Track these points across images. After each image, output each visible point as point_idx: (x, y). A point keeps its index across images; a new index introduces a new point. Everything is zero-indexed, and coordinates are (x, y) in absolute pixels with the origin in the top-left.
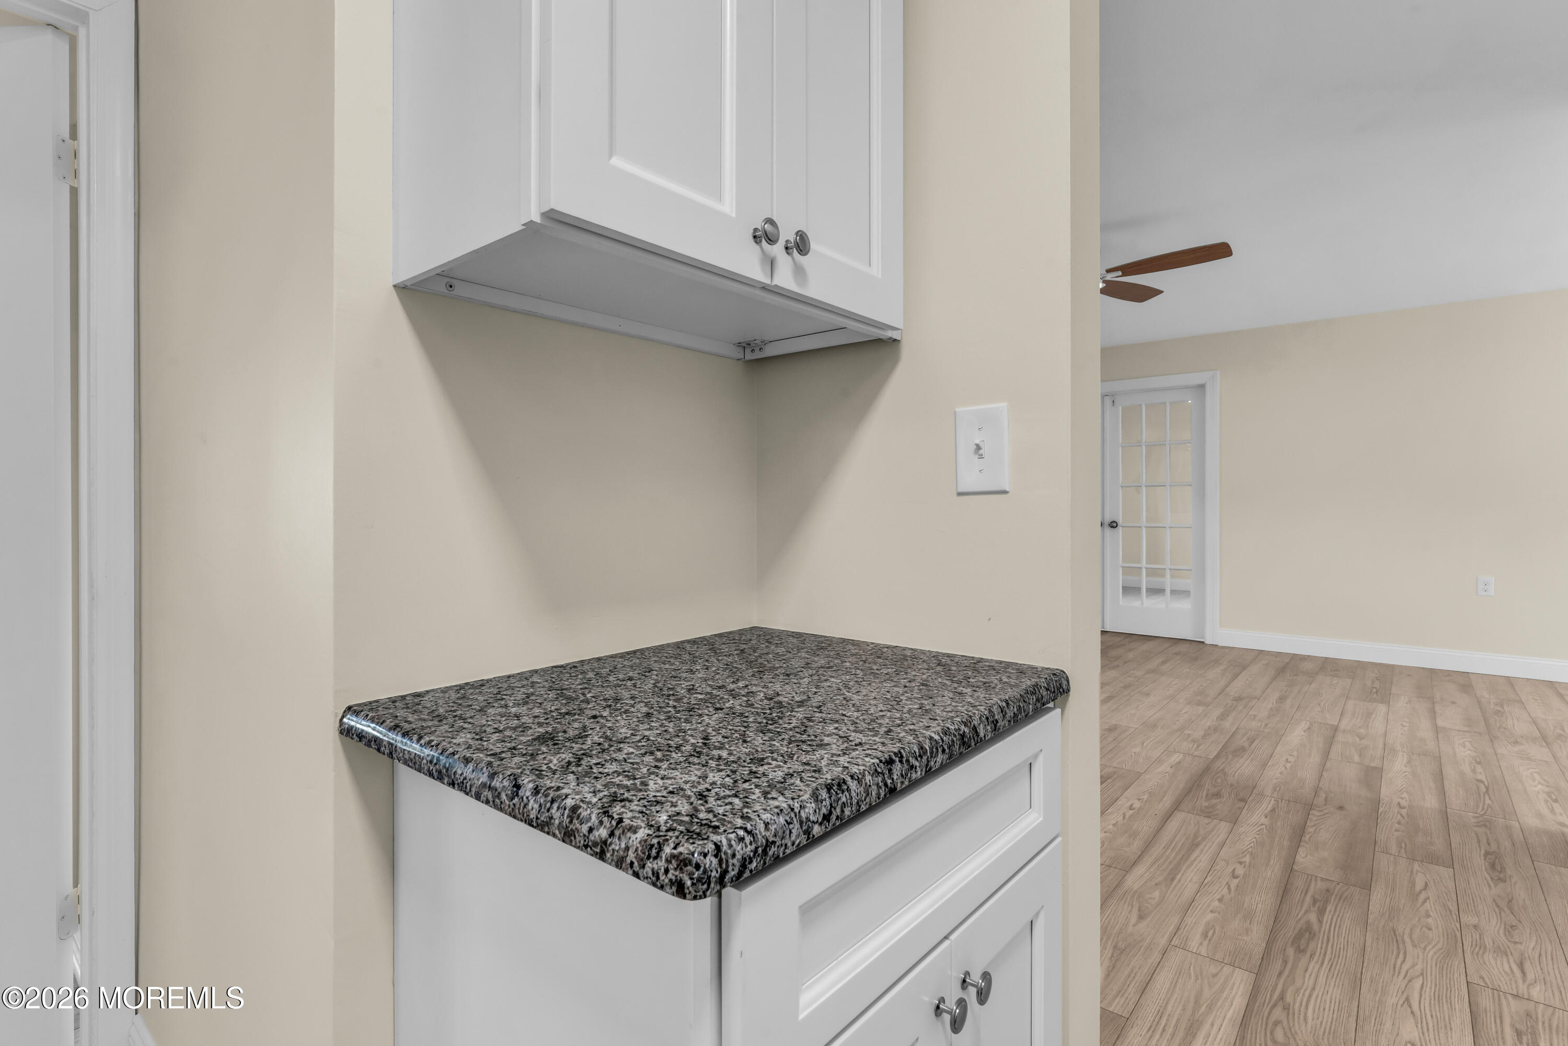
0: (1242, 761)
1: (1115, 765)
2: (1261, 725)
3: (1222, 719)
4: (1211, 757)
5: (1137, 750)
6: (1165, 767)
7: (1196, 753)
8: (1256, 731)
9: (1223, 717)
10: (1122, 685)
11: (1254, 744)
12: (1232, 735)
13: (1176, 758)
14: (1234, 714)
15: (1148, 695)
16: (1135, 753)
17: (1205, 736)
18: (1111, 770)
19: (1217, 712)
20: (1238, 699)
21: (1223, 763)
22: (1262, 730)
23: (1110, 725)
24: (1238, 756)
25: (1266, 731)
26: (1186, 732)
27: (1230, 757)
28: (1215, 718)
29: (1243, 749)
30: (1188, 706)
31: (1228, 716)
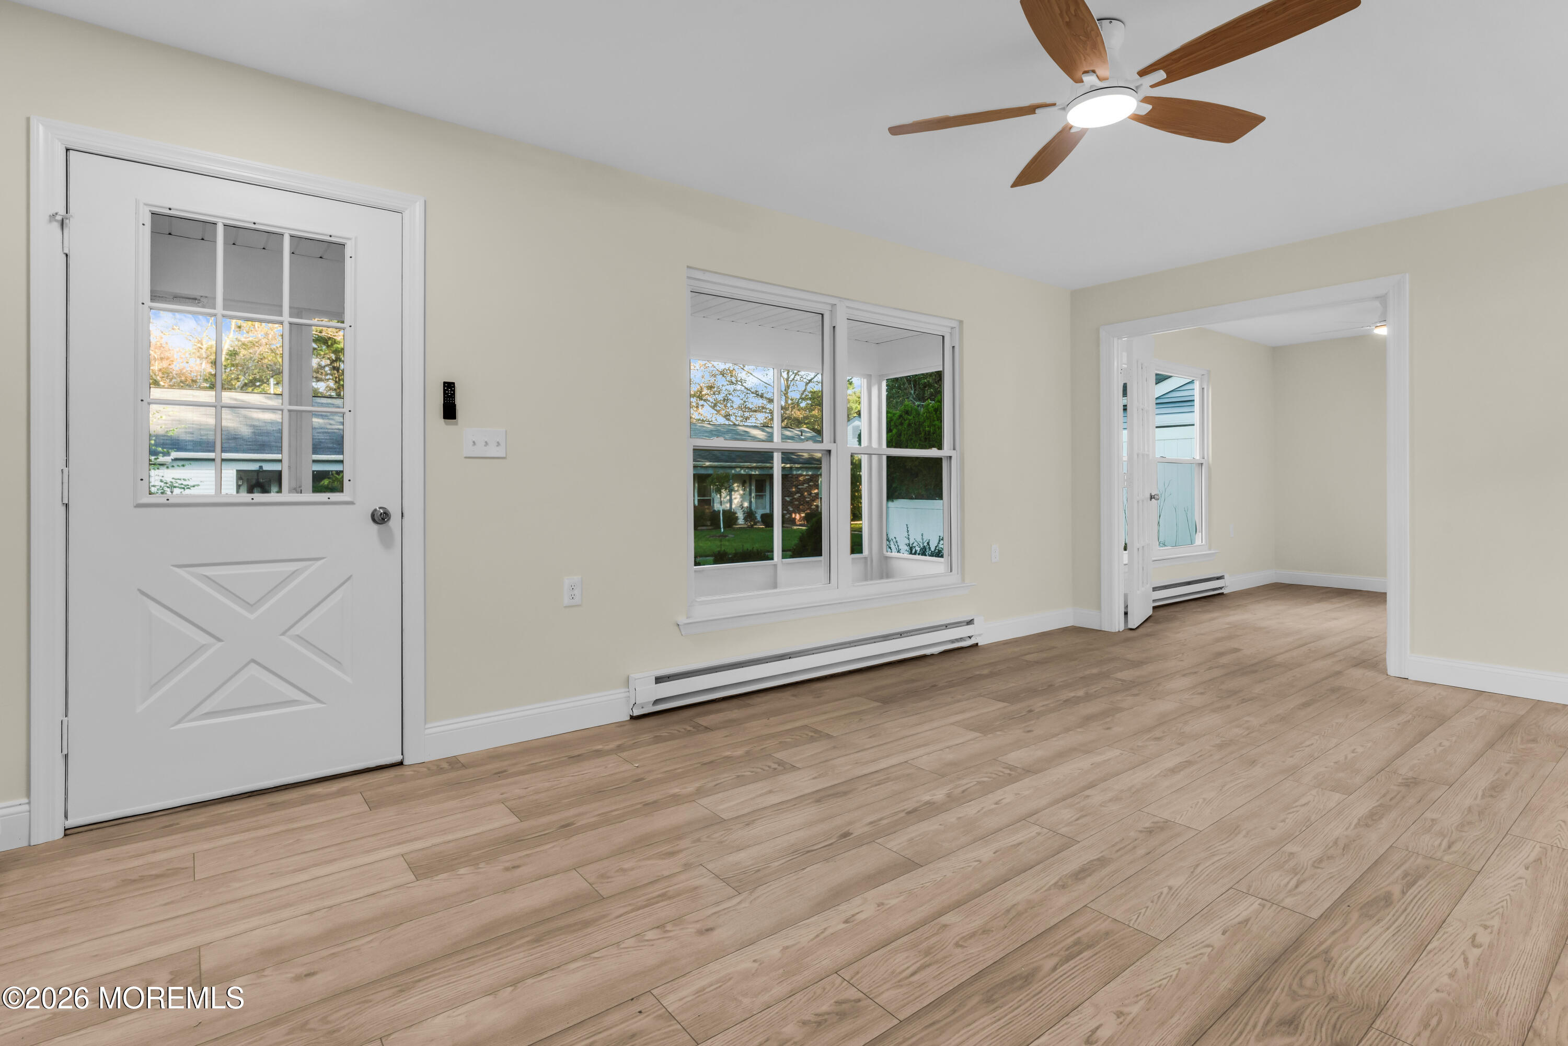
0: (1377, 929)
1: (1118, 915)
2: (1440, 845)
3: (1367, 825)
4: (1315, 914)
5: (1177, 882)
6: (1212, 934)
7: (1289, 902)
8: (1425, 857)
9: (1372, 818)
10: (1218, 741)
11: (1414, 890)
12: (1376, 863)
13: (1245, 908)
14: (1393, 814)
15: (1253, 763)
16: (1170, 888)
17: (1321, 860)
18: (1104, 926)
19: (1363, 808)
20: (1411, 783)
21: (1334, 932)
22: (1439, 854)
23: (1156, 819)
24: (1371, 917)
25: (1446, 858)
26: (1290, 848)
27: (1355, 916)
28: (1355, 821)
29: (1387, 900)
30: (1314, 792)
31: (1381, 818)
